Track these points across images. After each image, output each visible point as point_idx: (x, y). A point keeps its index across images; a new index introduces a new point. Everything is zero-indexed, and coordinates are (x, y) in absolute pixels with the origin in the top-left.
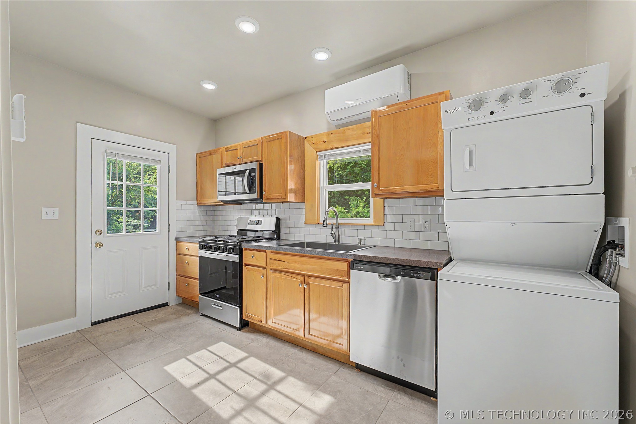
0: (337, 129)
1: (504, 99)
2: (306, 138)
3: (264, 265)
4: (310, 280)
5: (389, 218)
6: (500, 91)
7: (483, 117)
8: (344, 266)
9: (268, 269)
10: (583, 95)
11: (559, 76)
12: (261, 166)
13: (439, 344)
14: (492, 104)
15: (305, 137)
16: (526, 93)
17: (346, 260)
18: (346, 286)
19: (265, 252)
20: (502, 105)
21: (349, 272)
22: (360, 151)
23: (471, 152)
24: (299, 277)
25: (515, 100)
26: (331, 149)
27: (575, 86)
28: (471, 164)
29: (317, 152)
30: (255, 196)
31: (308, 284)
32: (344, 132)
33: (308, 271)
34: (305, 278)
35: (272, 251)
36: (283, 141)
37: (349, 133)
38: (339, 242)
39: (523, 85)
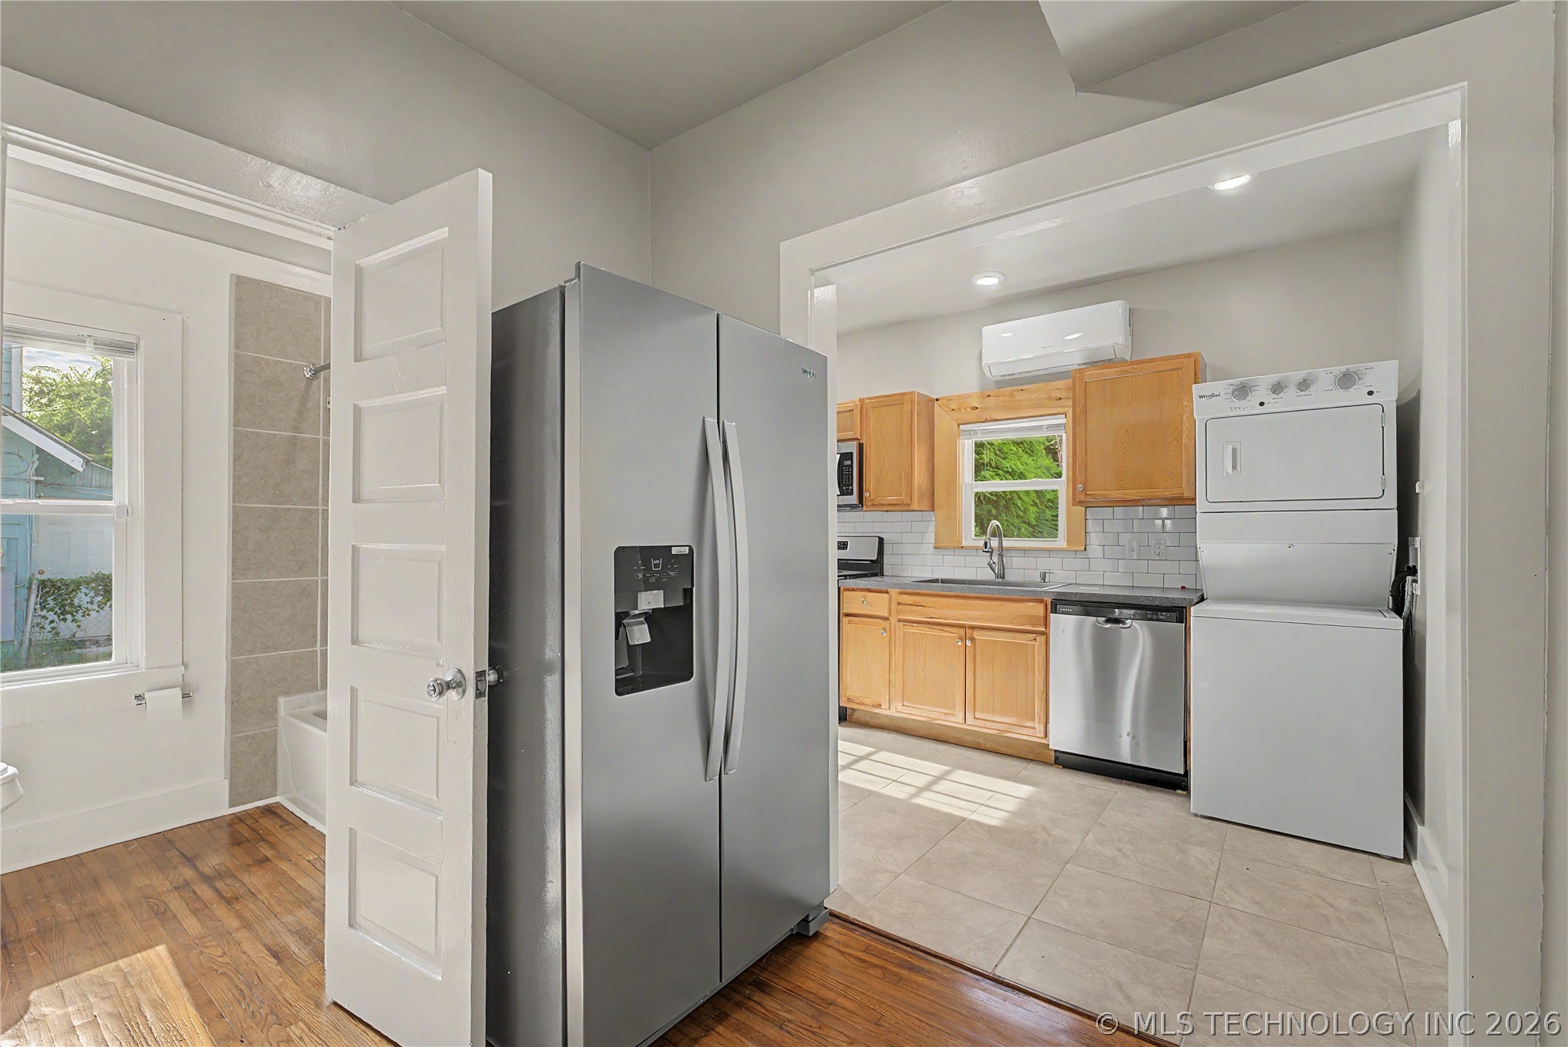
0: (998, 388)
1: (1277, 388)
2: (937, 400)
3: (886, 615)
4: (978, 635)
5: (1094, 539)
6: (1273, 378)
7: (1250, 408)
8: (1038, 610)
9: (893, 620)
10: (1370, 393)
11: (1343, 368)
12: (861, 447)
13: (1194, 709)
14: (1262, 393)
15: (935, 398)
16: (1304, 385)
17: (1041, 601)
18: (1041, 639)
19: (887, 592)
20: (1275, 396)
21: (1046, 617)
22: (1041, 427)
23: (1234, 451)
24: (956, 630)
25: (1291, 392)
26: (986, 421)
27: (1361, 382)
28: (1234, 467)
29: (959, 425)
30: (853, 499)
31: (973, 640)
32: (1011, 395)
33: (973, 620)
34: (967, 631)
35: (902, 590)
36: (907, 408)
37: (1021, 397)
38: (1004, 578)
39: (1300, 375)
